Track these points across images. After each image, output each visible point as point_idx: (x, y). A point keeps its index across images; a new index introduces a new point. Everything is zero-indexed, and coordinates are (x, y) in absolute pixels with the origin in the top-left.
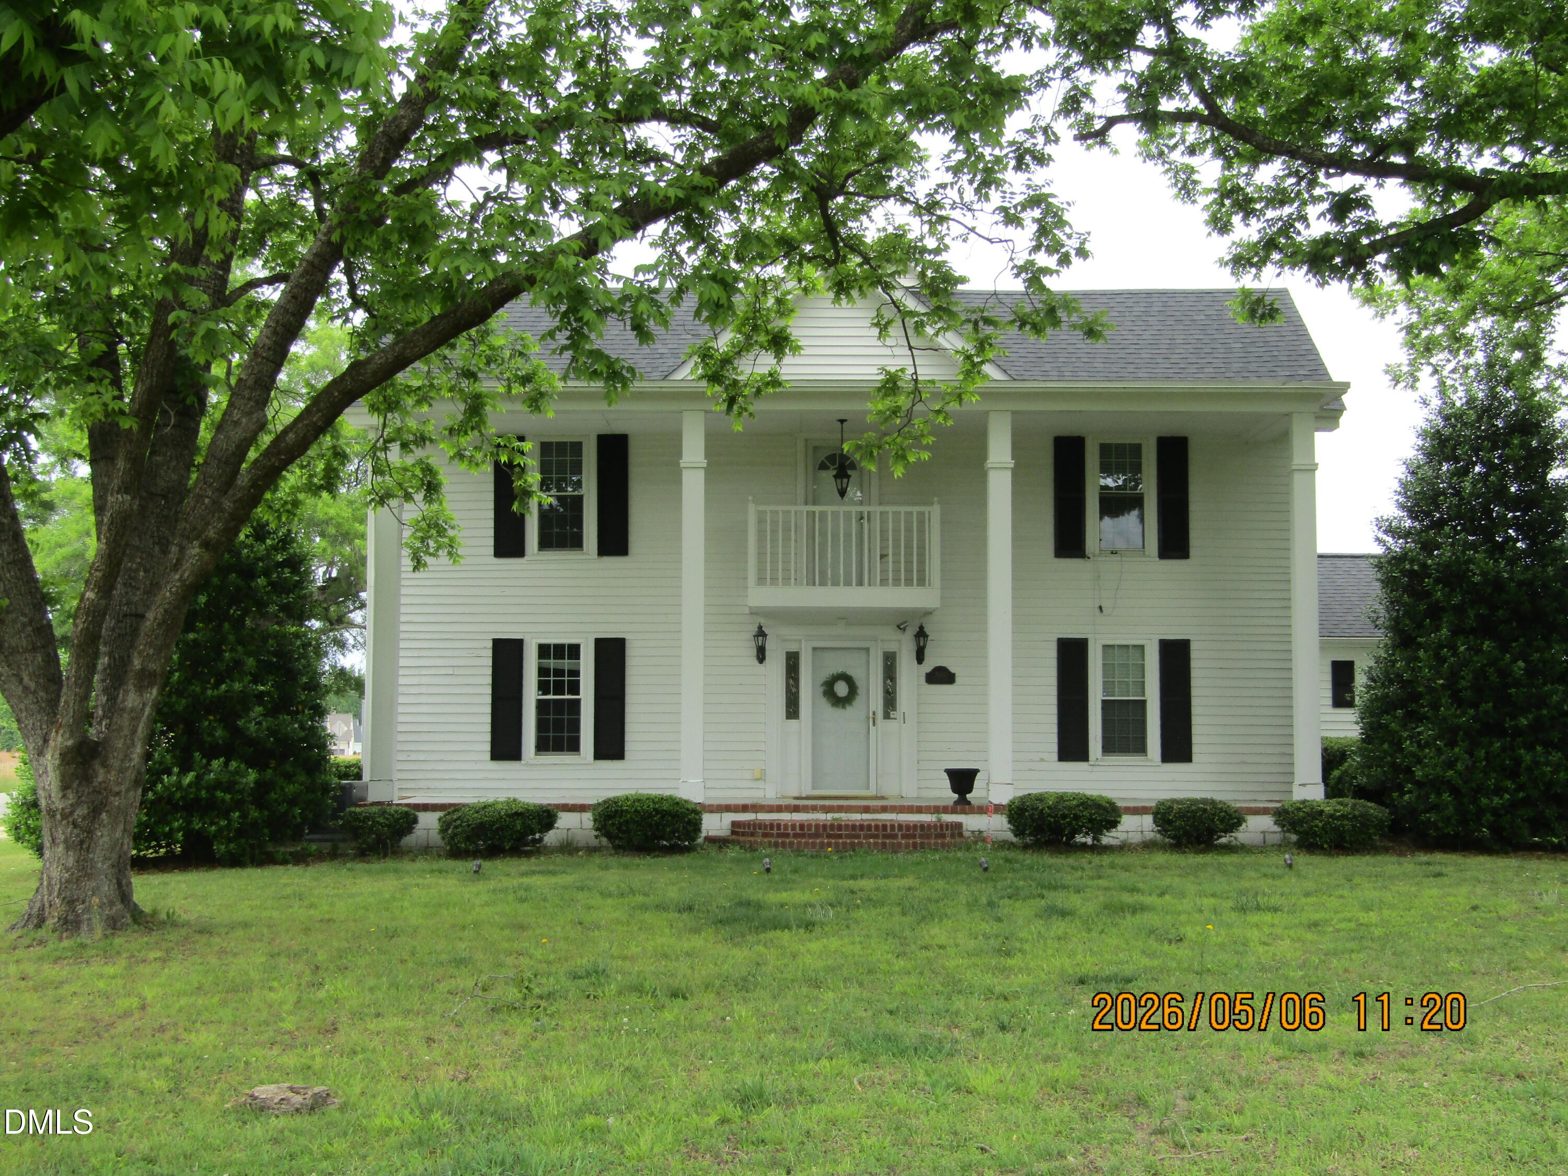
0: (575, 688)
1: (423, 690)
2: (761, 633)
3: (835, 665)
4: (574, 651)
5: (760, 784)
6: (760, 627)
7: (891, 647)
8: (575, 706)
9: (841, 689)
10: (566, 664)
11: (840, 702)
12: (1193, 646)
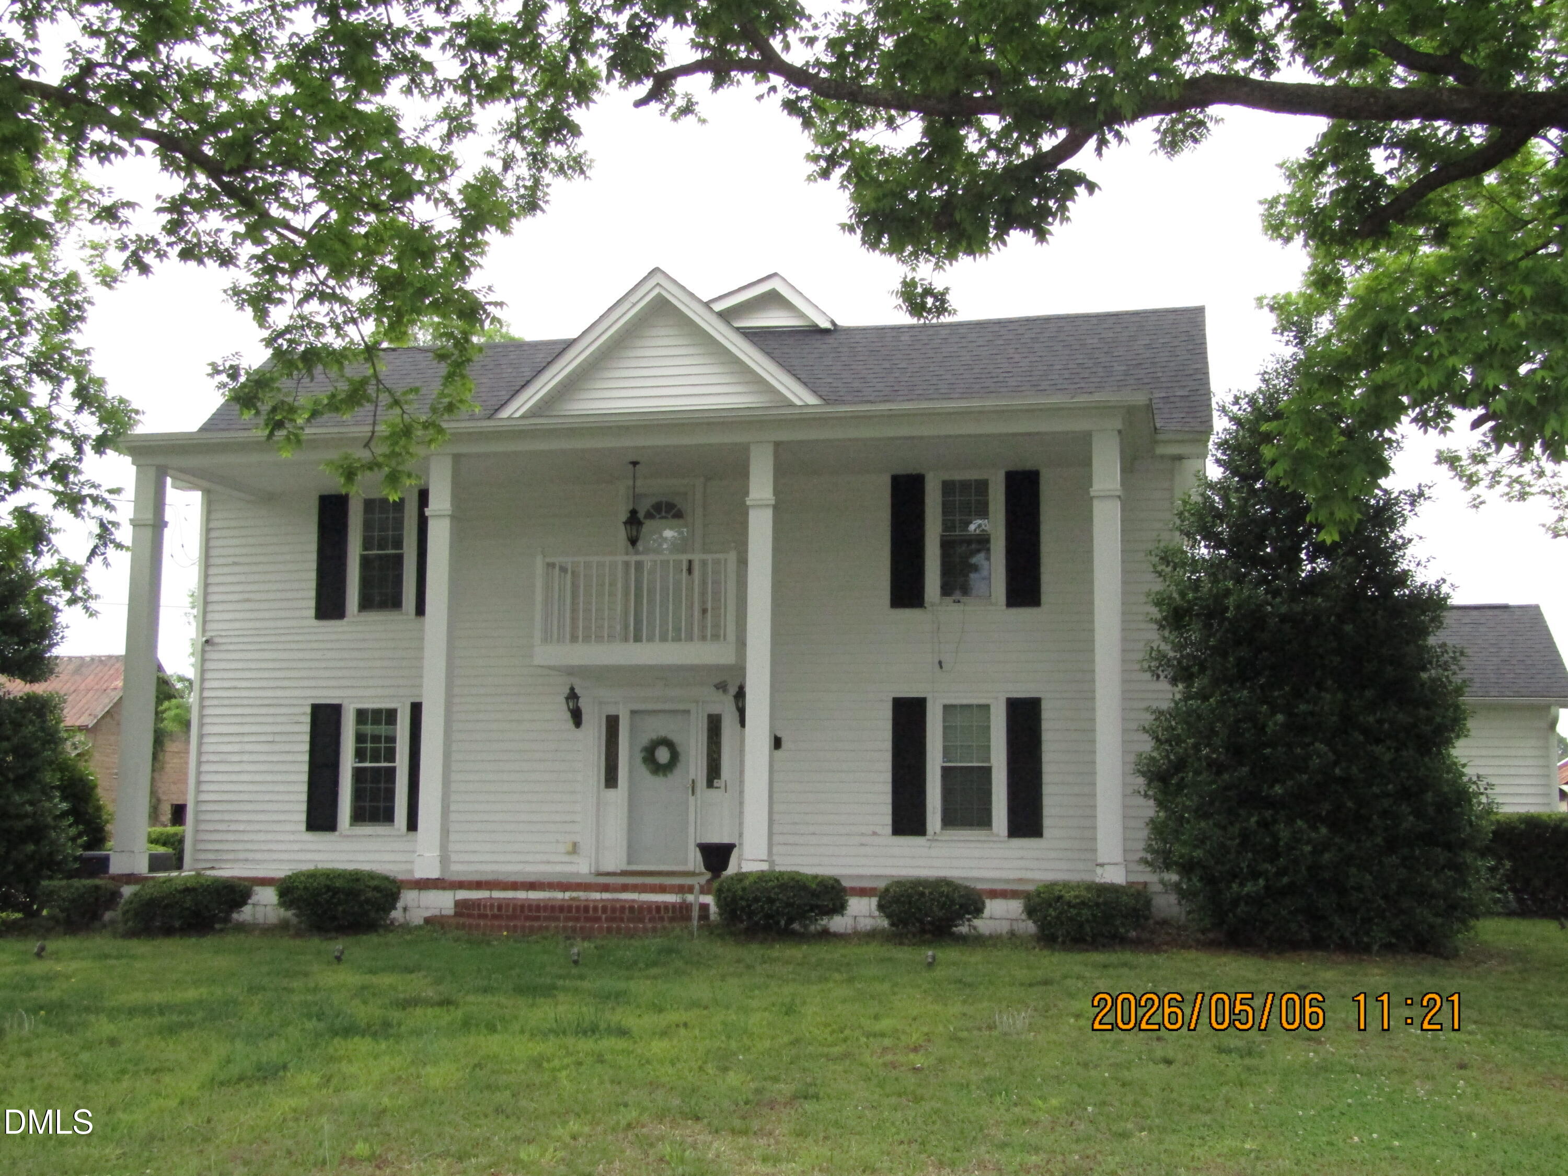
0: (391, 755)
1: (245, 758)
2: (573, 696)
3: (655, 728)
4: (391, 716)
5: (574, 858)
6: (572, 689)
7: (715, 709)
8: (391, 772)
9: (663, 755)
10: (382, 729)
11: (658, 769)
12: (1045, 705)
